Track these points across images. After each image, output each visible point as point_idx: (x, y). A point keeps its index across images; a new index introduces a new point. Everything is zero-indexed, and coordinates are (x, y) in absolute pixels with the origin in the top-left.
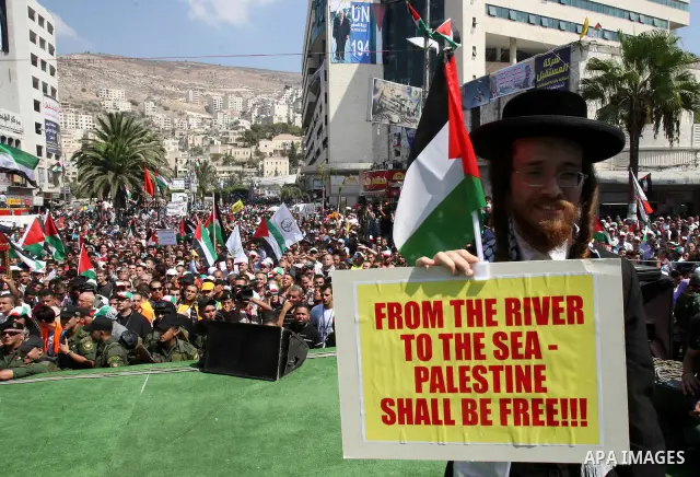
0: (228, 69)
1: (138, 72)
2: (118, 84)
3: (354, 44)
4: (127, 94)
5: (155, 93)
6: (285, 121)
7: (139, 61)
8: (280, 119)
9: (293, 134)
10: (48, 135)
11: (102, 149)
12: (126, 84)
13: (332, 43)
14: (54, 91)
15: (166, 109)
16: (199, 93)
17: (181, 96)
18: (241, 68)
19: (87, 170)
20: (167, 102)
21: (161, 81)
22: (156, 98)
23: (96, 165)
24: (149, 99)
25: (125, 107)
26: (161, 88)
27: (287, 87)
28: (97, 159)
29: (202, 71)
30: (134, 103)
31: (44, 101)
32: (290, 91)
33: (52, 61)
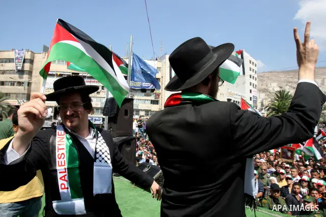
1: (282, 76)
2: (274, 81)
4: (278, 84)
5: (289, 82)
10: (254, 101)
11: (277, 105)
12: (277, 81)
14: (256, 86)
19: (270, 113)
21: (292, 78)
22: (289, 84)
23: (274, 110)
24: (286, 85)
25: (278, 89)
26: (292, 80)
28: (275, 108)
30: (281, 87)
31: (253, 89)
33: (256, 76)
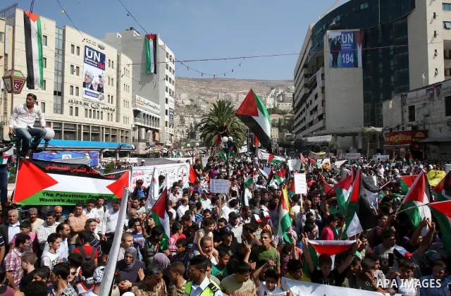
0: (238, 80)
1: (193, 84)
2: (184, 92)
3: (343, 56)
4: (189, 96)
5: (202, 95)
6: (272, 107)
7: (194, 79)
8: (270, 105)
9: (279, 114)
10: (170, 115)
12: (188, 91)
13: (328, 57)
14: (173, 92)
15: (207, 103)
16: (224, 94)
17: (215, 96)
18: (246, 80)
20: (208, 99)
21: (205, 89)
22: (202, 97)
24: (199, 98)
25: (188, 102)
26: (205, 92)
27: (272, 89)
29: (224, 83)
30: (192, 100)
32: (273, 91)
33: (173, 78)
